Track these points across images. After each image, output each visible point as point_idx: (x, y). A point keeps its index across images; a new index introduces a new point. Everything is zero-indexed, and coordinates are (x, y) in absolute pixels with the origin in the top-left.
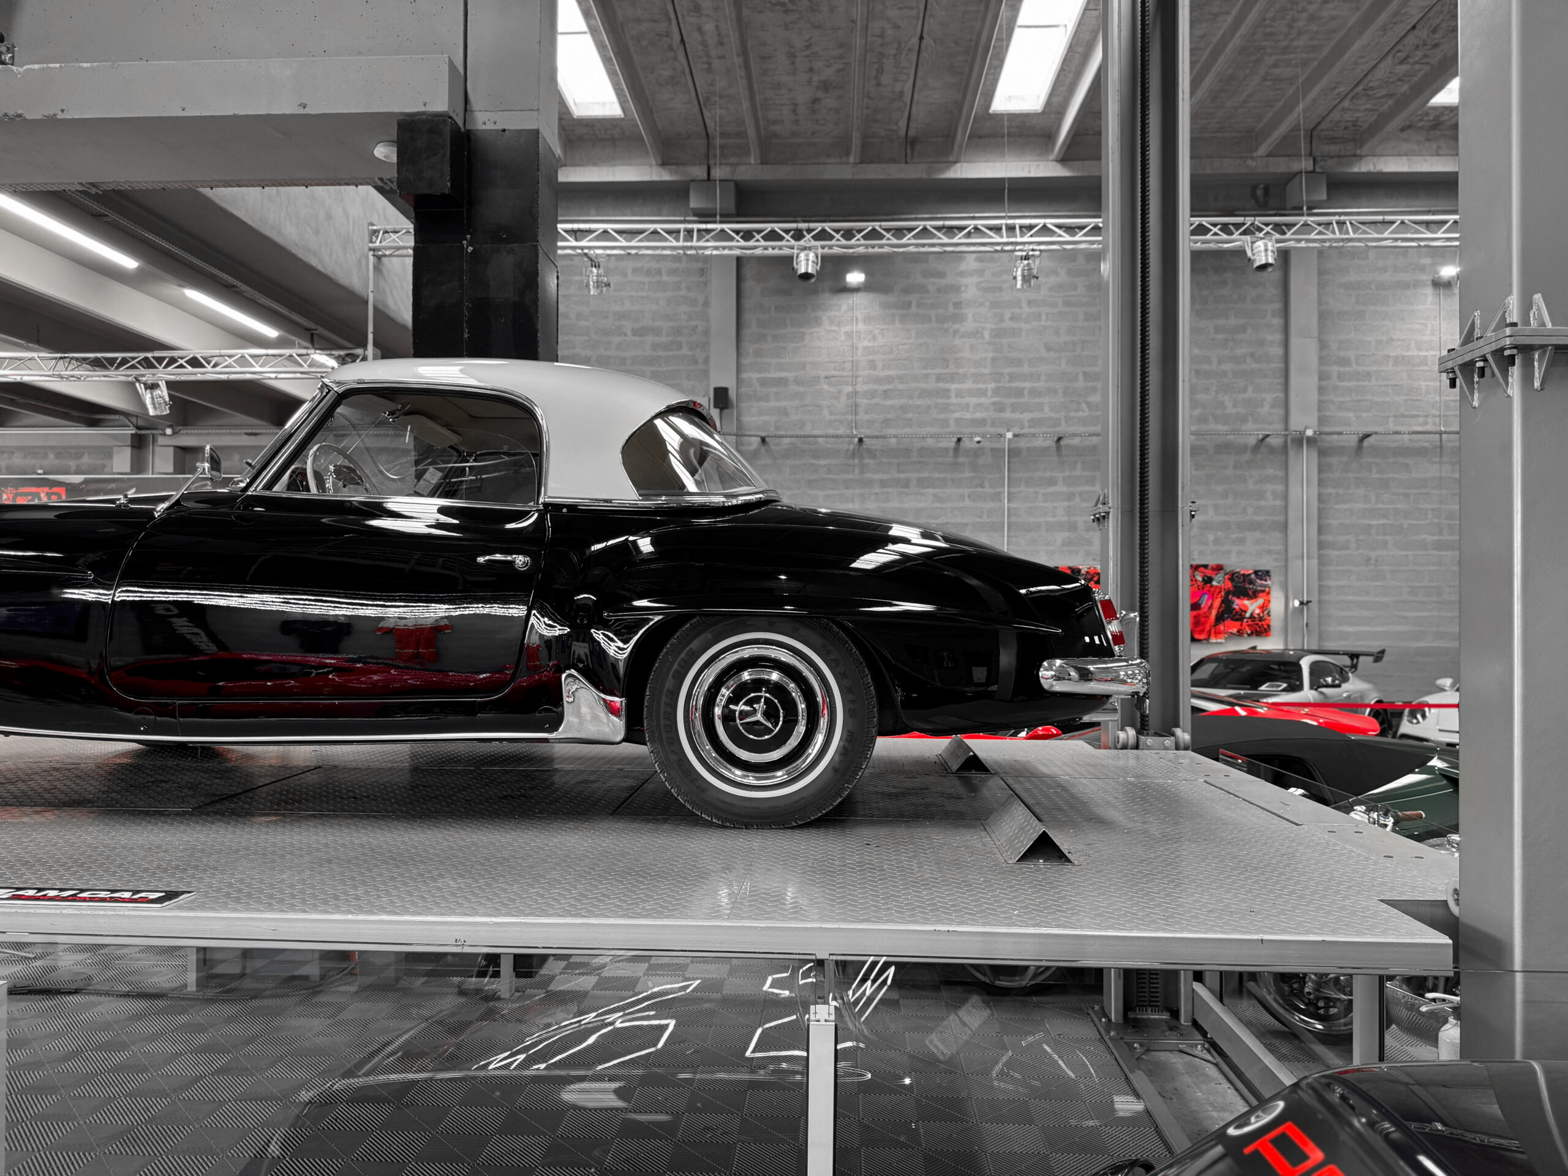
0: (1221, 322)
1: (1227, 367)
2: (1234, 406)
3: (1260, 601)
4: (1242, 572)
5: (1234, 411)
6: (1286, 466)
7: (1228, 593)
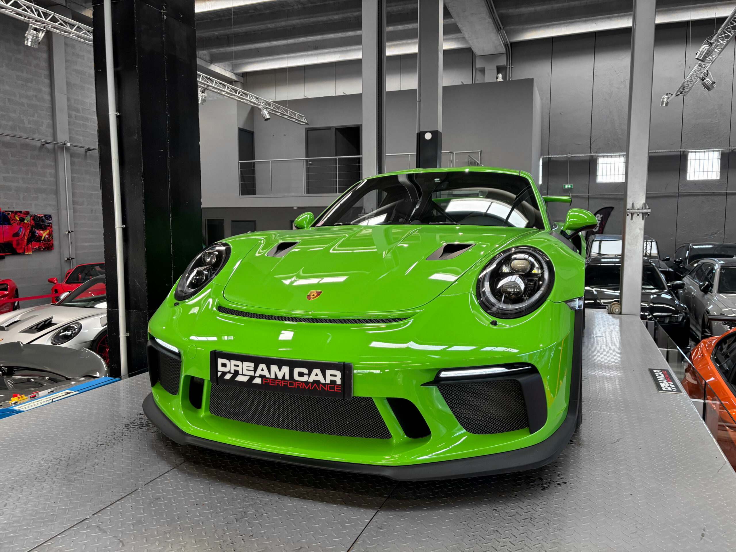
0: (19, 74)
1: (24, 100)
2: (29, 123)
3: (48, 231)
4: (38, 216)
5: (29, 126)
6: (56, 160)
7: (32, 227)
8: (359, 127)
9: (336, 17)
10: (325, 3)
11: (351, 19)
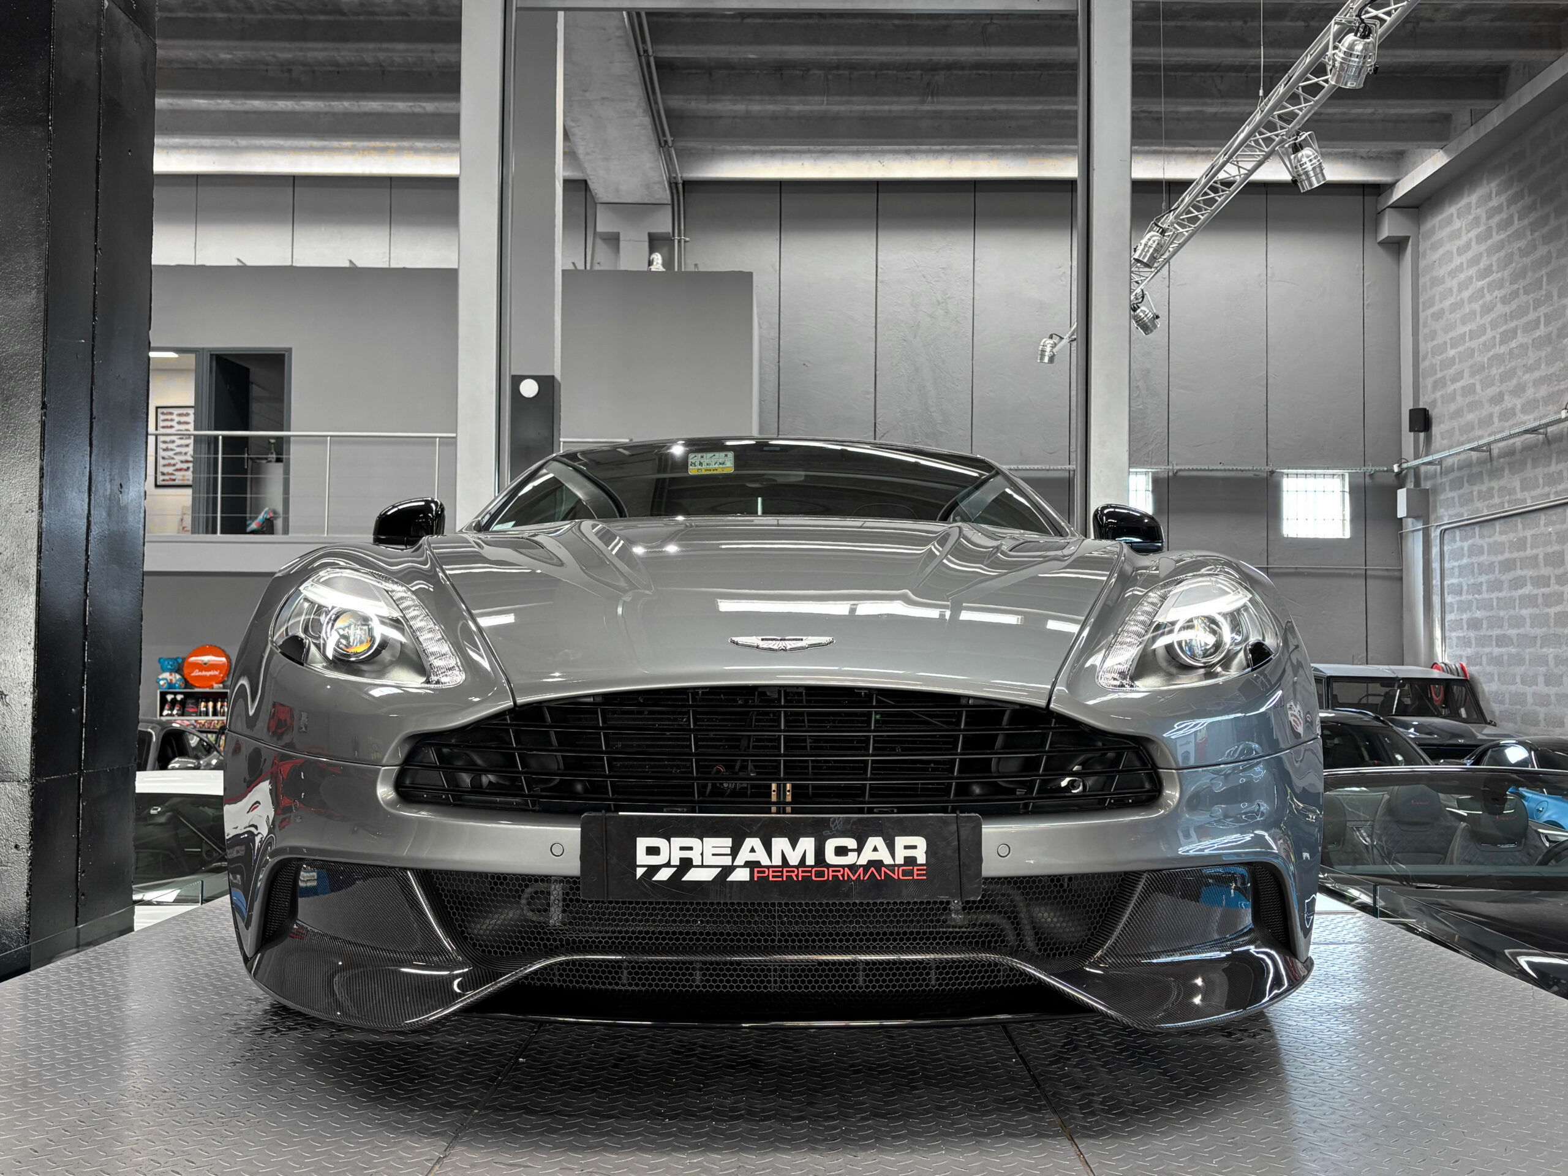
8: (284, 355)
9: (224, 56)
10: (202, 15)
11: (269, 67)
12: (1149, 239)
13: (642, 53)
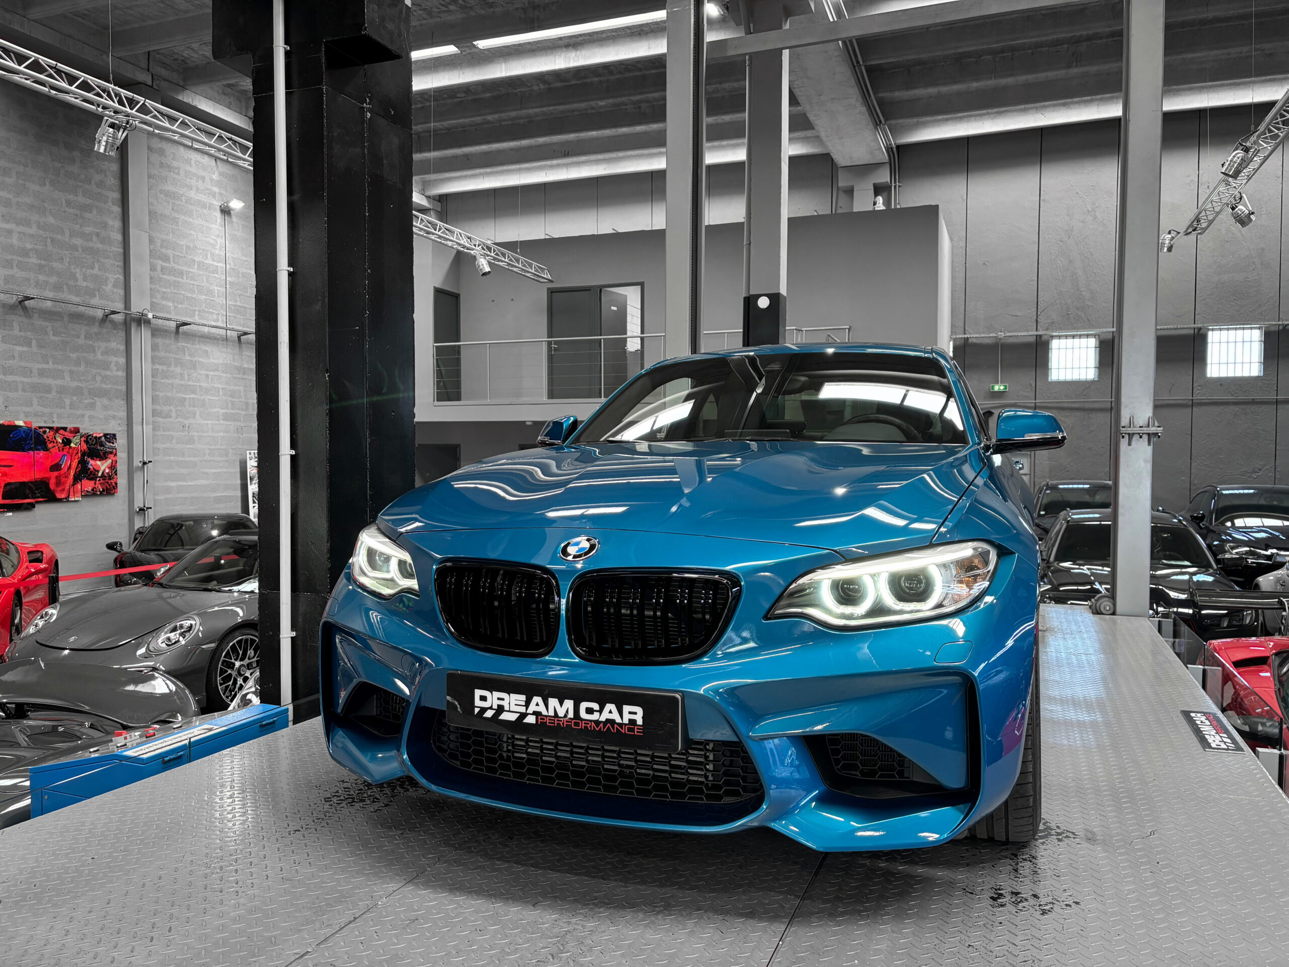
0: (71, 197)
1: (77, 241)
2: (85, 279)
3: (109, 462)
4: (94, 435)
5: (84, 284)
6: (127, 341)
7: (84, 454)
9: (602, 103)
10: (585, 81)
11: (627, 107)
12: (1234, 157)
13: (855, 64)
